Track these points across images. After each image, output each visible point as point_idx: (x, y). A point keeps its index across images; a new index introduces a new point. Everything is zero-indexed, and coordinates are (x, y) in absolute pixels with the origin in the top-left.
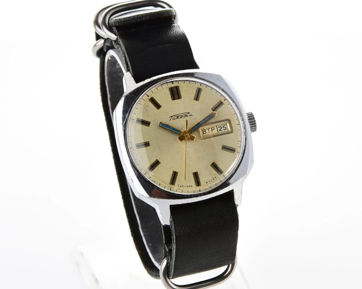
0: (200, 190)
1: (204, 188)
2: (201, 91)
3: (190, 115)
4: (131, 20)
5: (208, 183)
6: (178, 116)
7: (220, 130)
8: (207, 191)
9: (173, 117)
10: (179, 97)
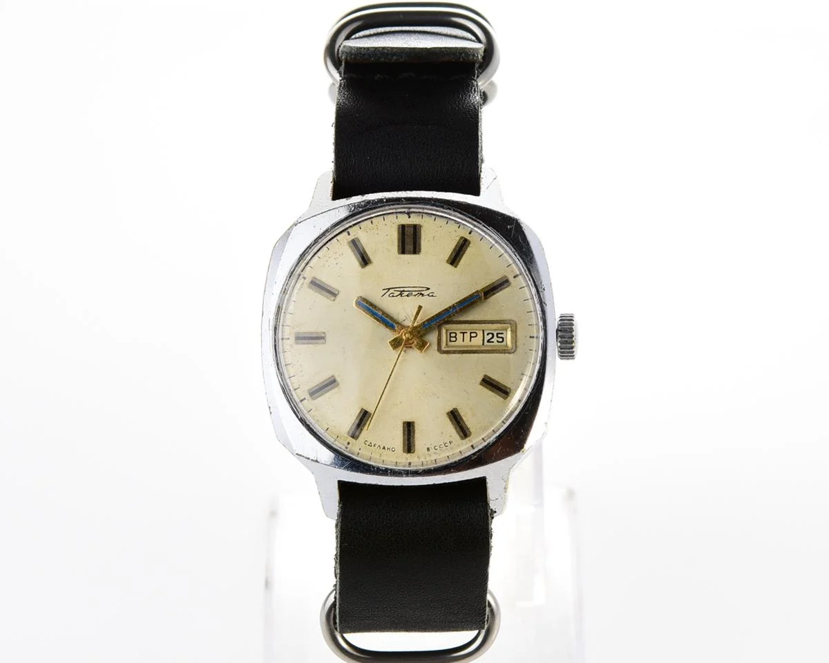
0: (410, 464)
1: (420, 459)
2: (468, 246)
3: (428, 295)
4: (369, 55)
5: (432, 450)
6: (403, 291)
7: (488, 341)
8: (425, 467)
9: (391, 291)
10: (416, 250)
